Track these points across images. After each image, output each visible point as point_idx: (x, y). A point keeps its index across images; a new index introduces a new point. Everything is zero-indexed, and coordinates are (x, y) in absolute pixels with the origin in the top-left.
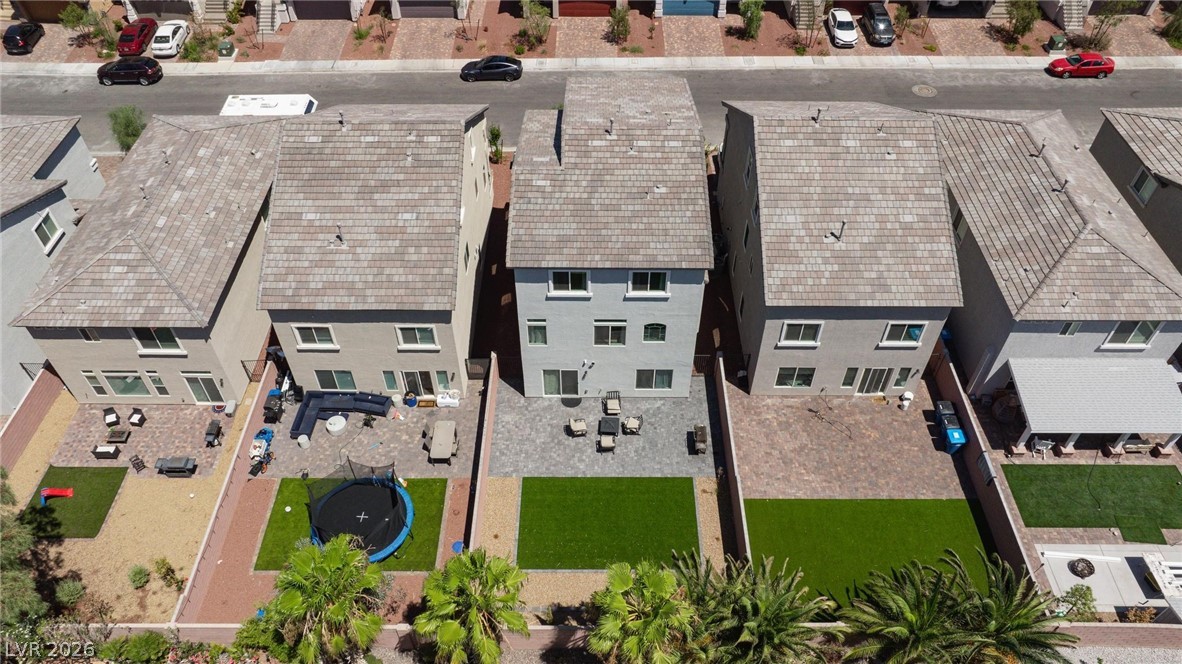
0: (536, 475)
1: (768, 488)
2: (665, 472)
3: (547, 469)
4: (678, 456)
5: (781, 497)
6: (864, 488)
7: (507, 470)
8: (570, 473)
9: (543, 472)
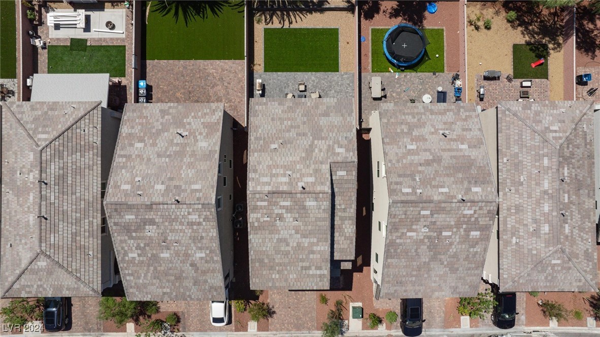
0: (333, 73)
1: (232, 65)
2: (276, 75)
3: (328, 76)
4: (270, 84)
5: (227, 61)
6: (190, 66)
7: (346, 76)
8: (318, 74)
9: (330, 75)
